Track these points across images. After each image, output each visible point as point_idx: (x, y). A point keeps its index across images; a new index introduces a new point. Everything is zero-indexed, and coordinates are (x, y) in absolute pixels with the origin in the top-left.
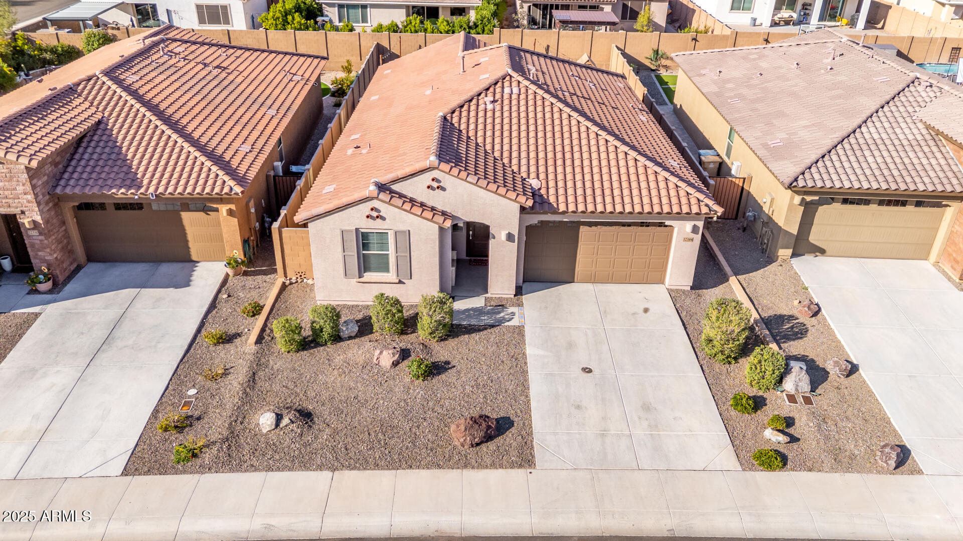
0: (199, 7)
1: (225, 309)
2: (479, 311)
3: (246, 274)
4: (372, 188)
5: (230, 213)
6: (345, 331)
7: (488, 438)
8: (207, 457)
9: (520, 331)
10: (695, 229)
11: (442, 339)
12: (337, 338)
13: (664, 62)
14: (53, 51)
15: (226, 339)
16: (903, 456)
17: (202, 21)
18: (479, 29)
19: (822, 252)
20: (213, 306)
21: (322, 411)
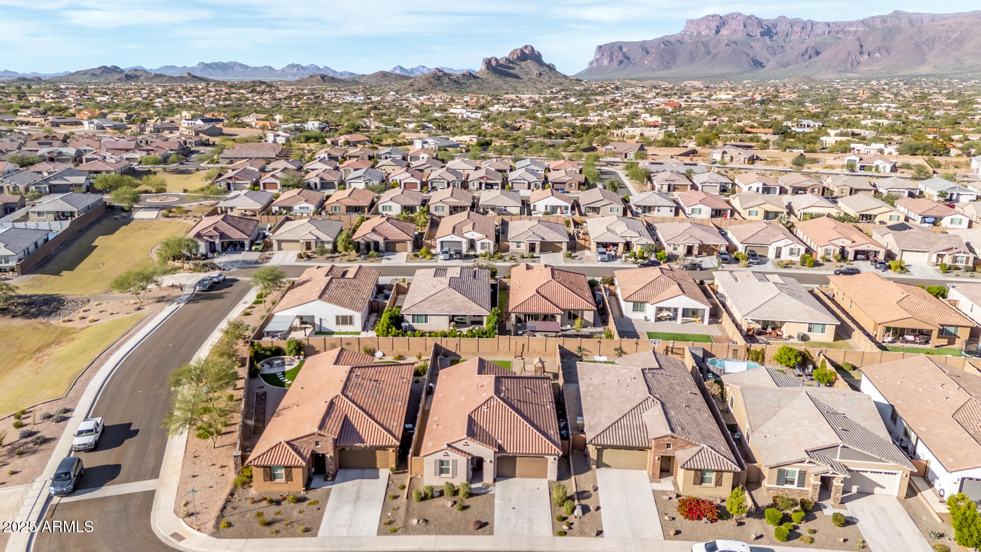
0: (337, 317)
1: (392, 487)
2: (480, 488)
3: (396, 473)
4: (446, 446)
5: (393, 451)
6: (435, 494)
7: (481, 527)
8: (399, 531)
9: (493, 495)
10: (555, 459)
11: (467, 498)
12: (432, 497)
13: (585, 353)
14: (270, 350)
15: (396, 497)
16: (600, 533)
17: (338, 323)
18: (488, 335)
19: (610, 467)
20: (388, 486)
21: (431, 520)
